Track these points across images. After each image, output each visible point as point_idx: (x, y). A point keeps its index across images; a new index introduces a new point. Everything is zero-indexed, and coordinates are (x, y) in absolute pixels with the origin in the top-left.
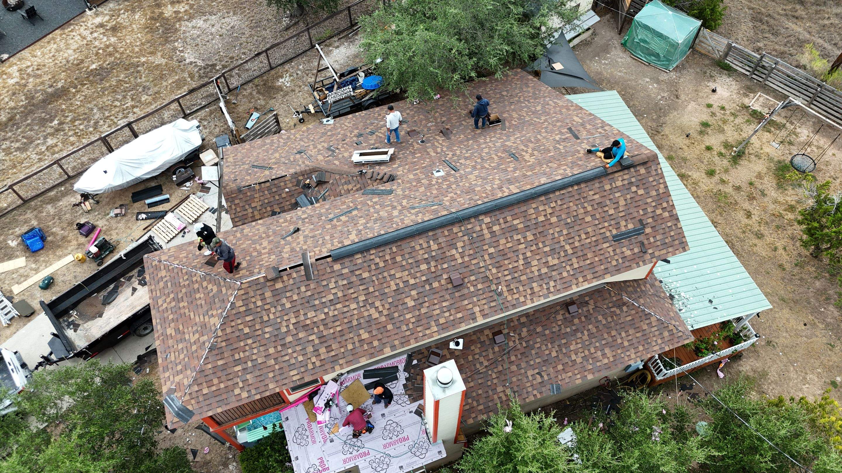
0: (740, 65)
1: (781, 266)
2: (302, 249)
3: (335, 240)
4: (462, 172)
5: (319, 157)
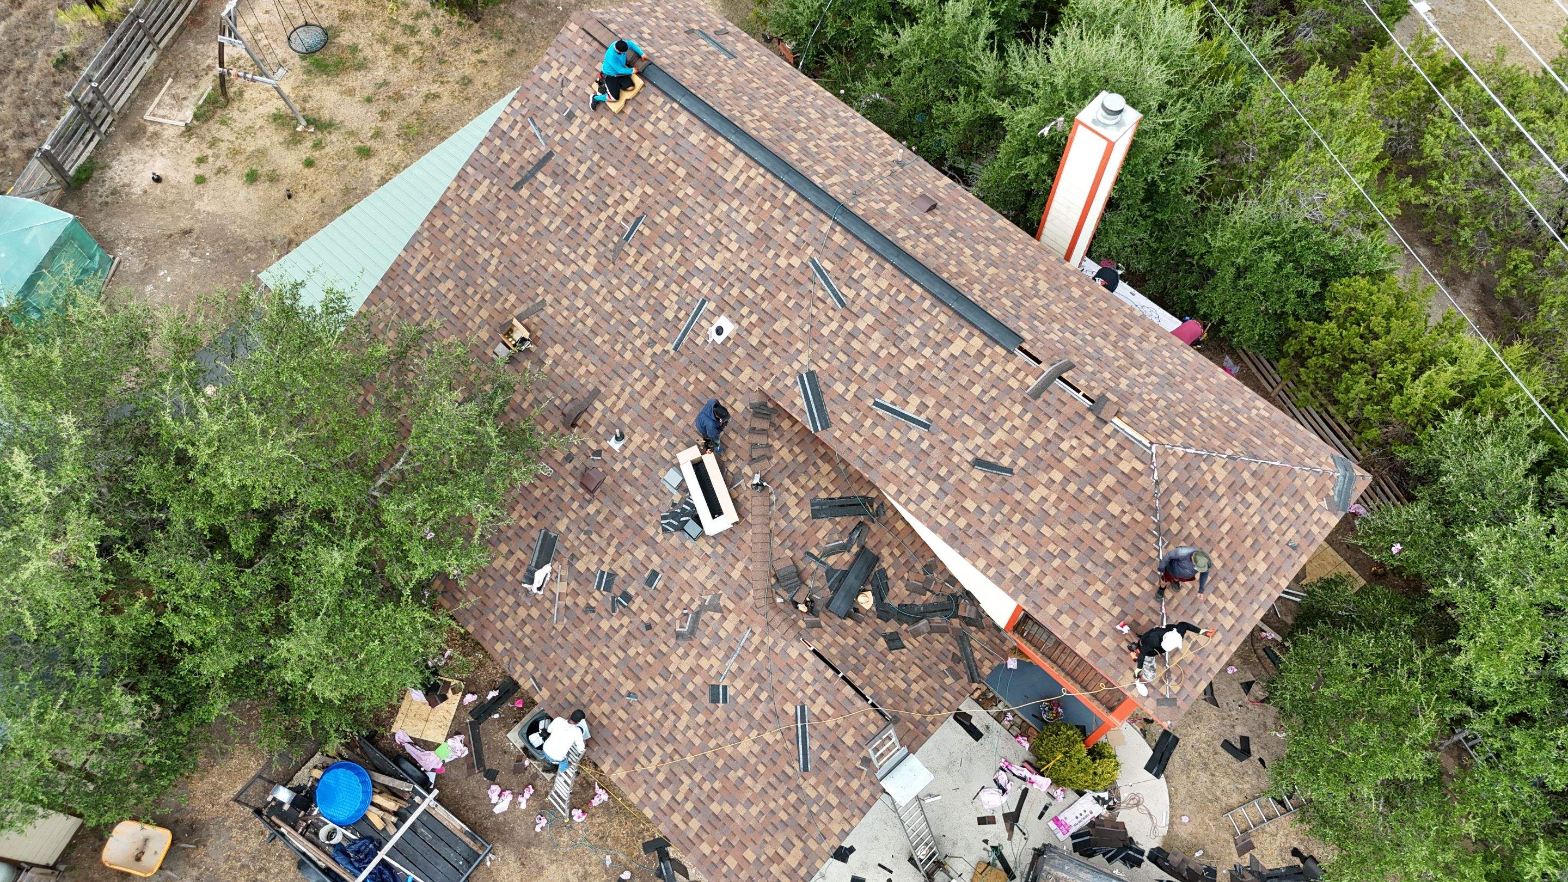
0: (81, 146)
1: (511, 54)
2: (1025, 411)
3: (978, 369)
4: (705, 291)
5: (729, 625)
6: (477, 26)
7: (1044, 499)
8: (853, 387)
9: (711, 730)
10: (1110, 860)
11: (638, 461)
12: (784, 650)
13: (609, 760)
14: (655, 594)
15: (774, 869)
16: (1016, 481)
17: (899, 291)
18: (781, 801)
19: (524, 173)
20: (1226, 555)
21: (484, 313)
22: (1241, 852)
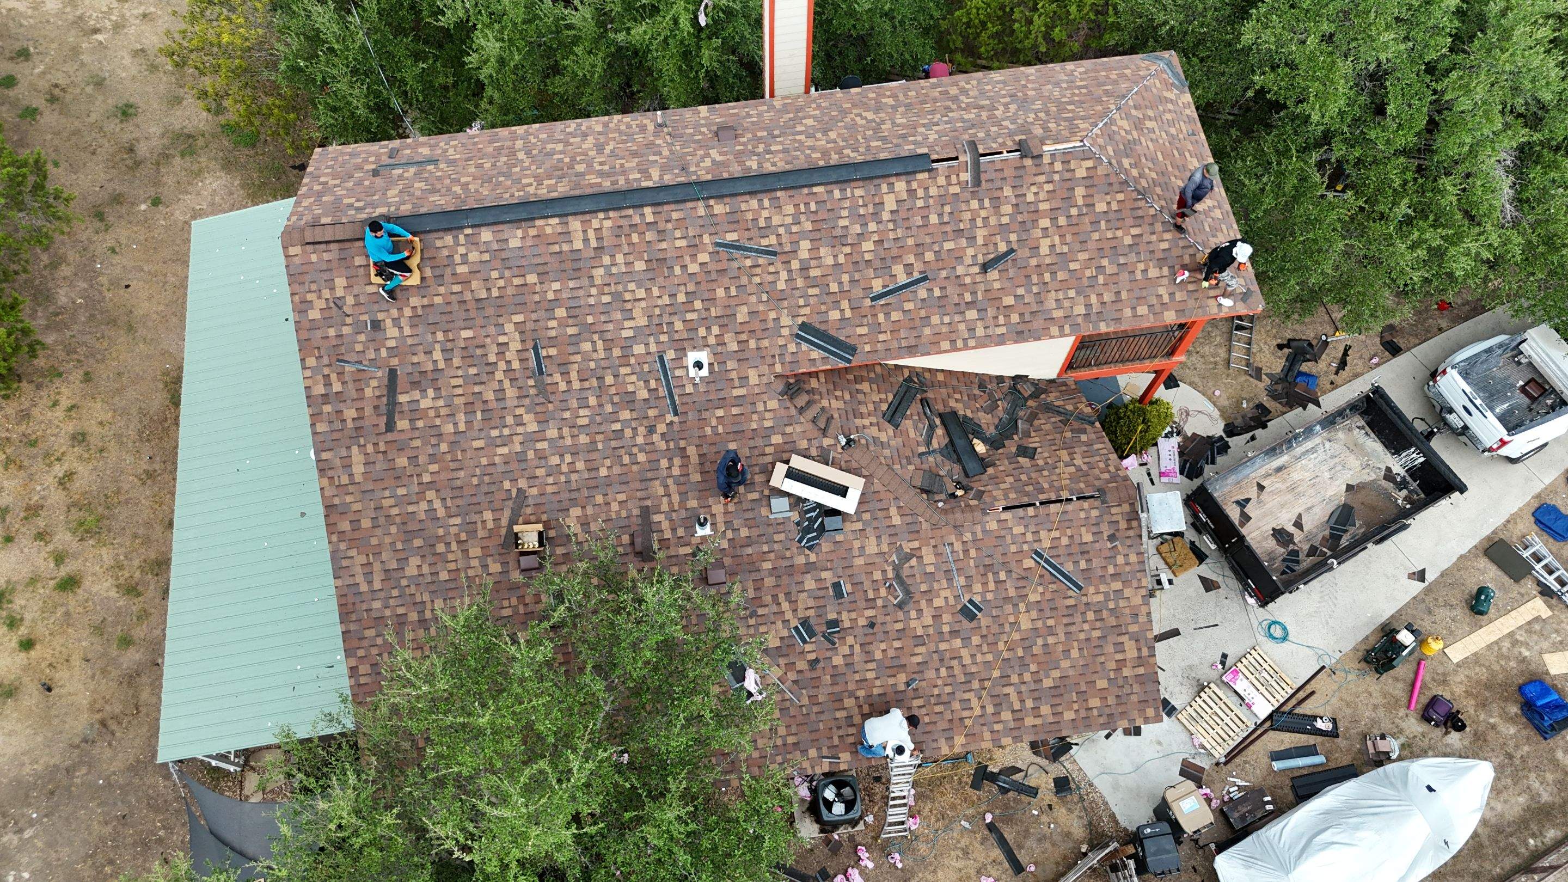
1: (87, 378)
2: (981, 200)
3: (920, 203)
4: (653, 348)
5: (929, 557)
6: (24, 384)
7: (1052, 246)
8: (845, 304)
9: (991, 639)
10: (1213, 462)
11: (736, 523)
12: (984, 531)
13: (942, 743)
14: (852, 598)
15: (1126, 672)
16: (1023, 253)
17: (807, 204)
18: (1086, 627)
19: (383, 409)
20: (1177, 173)
21: (475, 551)
22: (1259, 378)
